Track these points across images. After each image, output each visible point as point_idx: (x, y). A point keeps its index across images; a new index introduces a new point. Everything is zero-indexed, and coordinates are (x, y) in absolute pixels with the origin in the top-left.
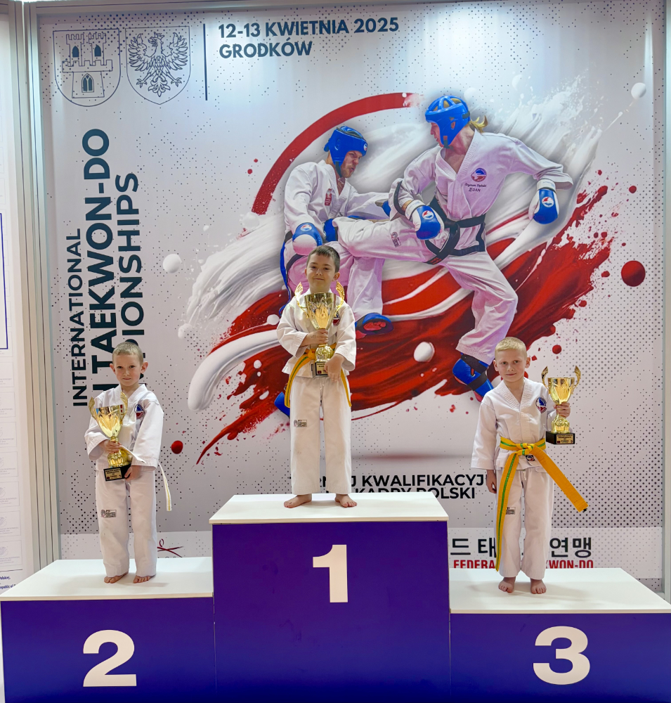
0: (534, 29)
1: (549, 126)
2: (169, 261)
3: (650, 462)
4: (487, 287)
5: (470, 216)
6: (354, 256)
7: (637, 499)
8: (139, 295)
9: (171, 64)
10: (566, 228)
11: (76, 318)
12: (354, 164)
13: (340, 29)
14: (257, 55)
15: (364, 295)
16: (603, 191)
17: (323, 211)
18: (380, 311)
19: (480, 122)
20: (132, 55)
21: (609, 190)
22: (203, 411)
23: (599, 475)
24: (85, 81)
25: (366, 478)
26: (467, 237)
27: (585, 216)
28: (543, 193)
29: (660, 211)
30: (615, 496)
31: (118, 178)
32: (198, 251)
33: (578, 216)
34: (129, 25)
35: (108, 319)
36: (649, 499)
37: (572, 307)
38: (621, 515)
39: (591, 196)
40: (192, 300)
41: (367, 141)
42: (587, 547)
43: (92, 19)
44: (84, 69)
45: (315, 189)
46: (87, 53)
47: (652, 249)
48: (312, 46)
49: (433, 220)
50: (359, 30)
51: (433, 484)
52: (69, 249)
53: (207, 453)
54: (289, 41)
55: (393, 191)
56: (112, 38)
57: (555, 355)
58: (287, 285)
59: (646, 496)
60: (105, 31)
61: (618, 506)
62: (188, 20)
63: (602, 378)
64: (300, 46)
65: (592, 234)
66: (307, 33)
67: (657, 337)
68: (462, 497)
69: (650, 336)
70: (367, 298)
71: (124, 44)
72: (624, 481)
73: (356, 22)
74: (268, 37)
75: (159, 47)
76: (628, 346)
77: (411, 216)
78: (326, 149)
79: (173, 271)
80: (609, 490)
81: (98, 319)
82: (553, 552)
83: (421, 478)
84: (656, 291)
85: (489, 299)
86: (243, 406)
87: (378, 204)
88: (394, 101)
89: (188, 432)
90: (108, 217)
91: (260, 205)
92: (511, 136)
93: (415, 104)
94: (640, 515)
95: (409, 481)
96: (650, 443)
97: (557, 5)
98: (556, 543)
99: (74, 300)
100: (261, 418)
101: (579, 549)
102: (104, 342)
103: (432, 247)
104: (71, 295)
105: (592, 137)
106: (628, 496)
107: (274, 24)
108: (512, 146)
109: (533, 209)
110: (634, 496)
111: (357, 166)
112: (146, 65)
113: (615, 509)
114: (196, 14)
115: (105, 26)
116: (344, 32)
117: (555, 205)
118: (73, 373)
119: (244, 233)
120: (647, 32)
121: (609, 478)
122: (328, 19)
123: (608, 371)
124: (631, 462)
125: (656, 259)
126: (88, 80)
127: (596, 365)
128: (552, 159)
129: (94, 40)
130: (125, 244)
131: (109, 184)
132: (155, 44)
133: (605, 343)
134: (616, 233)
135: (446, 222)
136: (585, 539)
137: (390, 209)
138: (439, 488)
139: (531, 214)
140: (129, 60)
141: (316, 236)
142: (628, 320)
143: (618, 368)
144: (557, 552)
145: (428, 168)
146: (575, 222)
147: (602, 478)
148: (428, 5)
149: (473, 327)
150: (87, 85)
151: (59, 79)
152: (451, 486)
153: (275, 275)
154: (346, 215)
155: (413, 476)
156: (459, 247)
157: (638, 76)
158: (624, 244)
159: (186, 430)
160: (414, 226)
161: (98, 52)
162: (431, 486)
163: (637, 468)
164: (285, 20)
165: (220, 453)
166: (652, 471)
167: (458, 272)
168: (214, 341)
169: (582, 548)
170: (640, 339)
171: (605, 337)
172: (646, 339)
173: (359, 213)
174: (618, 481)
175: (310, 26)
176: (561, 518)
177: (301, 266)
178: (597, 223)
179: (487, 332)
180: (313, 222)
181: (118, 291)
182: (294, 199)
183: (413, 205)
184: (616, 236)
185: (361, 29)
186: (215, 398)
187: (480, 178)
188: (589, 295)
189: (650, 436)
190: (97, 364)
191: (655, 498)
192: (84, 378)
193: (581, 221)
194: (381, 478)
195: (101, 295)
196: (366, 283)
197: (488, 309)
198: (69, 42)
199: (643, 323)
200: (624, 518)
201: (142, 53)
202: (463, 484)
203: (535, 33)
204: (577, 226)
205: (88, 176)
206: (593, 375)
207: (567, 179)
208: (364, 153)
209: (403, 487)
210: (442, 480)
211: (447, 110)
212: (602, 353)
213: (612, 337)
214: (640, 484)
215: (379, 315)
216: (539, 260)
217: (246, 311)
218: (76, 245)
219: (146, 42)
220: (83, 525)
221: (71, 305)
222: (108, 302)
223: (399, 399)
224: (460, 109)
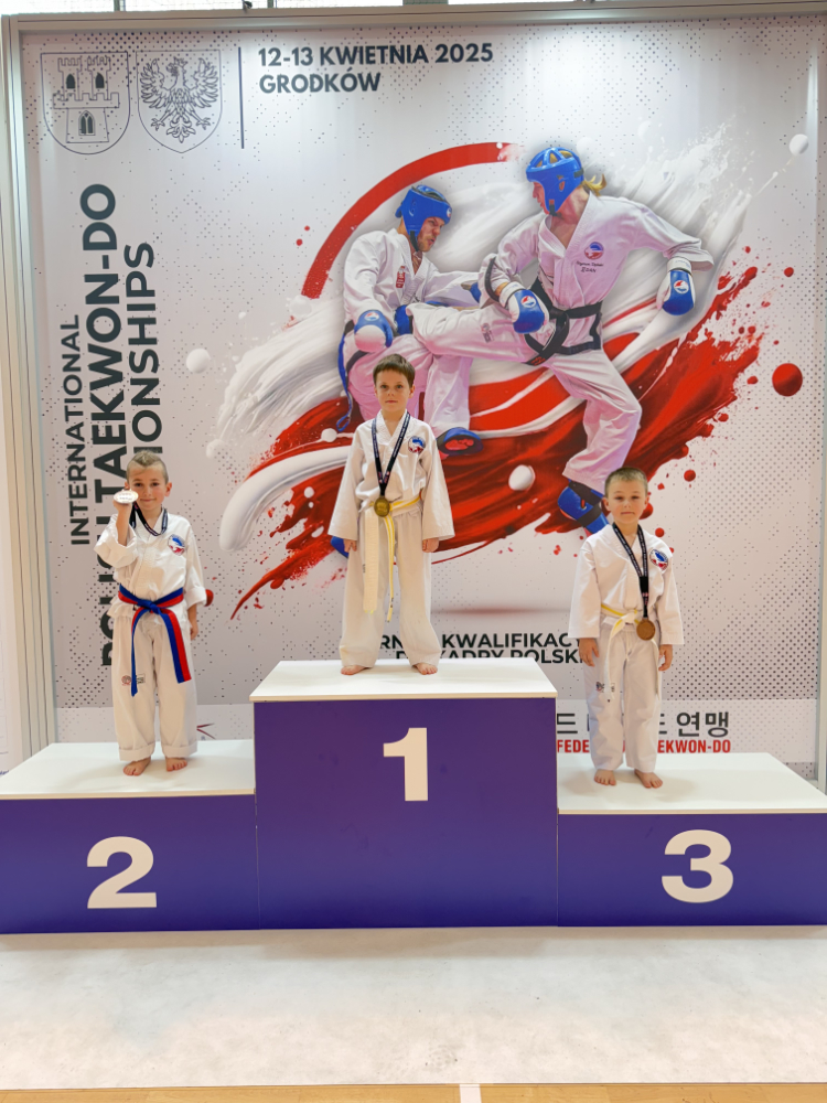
0: (667, 61)
1: (685, 188)
2: (195, 358)
3: (803, 617)
4: (603, 395)
5: (582, 304)
6: (432, 353)
7: (787, 664)
8: (156, 402)
9: (196, 100)
10: (703, 321)
11: (74, 431)
12: (435, 234)
13: (417, 57)
14: (308, 89)
15: (446, 404)
16: (751, 274)
17: (393, 295)
18: (466, 425)
19: (596, 182)
20: (145, 87)
21: (759, 273)
22: (240, 552)
23: (740, 634)
24: (83, 121)
25: (447, 638)
26: (578, 331)
27: (729, 306)
28: (675, 275)
29: (822, 299)
30: (759, 661)
31: (127, 249)
32: (231, 344)
33: (719, 305)
34: (142, 47)
35: (116, 433)
36: (802, 664)
37: (710, 422)
38: (766, 684)
39: (736, 278)
40: (225, 409)
41: (452, 205)
42: (723, 723)
43: (93, 39)
44: (83, 104)
45: (383, 266)
46: (86, 84)
47: (812, 349)
48: (381, 79)
49: (535, 309)
50: (441, 60)
51: (532, 645)
52: (64, 342)
53: (244, 604)
54: (351, 72)
55: (484, 270)
56: (118, 64)
57: (688, 483)
58: (347, 390)
59: (798, 660)
60: (110, 55)
61: (763, 672)
62: (219, 41)
63: (746, 512)
64: (365, 79)
65: (736, 330)
66: (374, 62)
67: (816, 461)
68: (567, 662)
69: (806, 459)
70: (449, 408)
71: (134, 72)
72: (771, 641)
73: (438, 48)
74: (324, 66)
75: (180, 77)
76: (779, 471)
77: (507, 303)
78: (399, 214)
79: (200, 371)
80: (752, 653)
81: (102, 433)
82: (681, 731)
83: (517, 638)
84: (815, 402)
85: (606, 411)
86: (291, 546)
87: (464, 286)
88: (485, 153)
89: (220, 578)
90: (115, 300)
91: (313, 287)
92: (637, 201)
93: (513, 157)
94: (790, 684)
95: (501, 641)
96: (803, 594)
97: (697, 31)
98: (684, 718)
99: (72, 407)
100: (314, 561)
101: (713, 726)
102: (111, 463)
103: (532, 343)
104: (67, 401)
105: (739, 204)
106: (775, 661)
107: (330, 49)
108: (637, 213)
109: (663, 297)
110: (783, 660)
111: (438, 237)
112: (163, 101)
113: (759, 676)
114: (229, 35)
115: (109, 48)
116: (422, 61)
117: (690, 292)
118: (71, 503)
119: (292, 322)
120: (811, 69)
121: (752, 638)
122: (401, 43)
123: (754, 504)
124: (780, 618)
125: (817, 362)
126: (87, 119)
127: (738, 496)
128: (688, 231)
129: (95, 66)
130: (137, 335)
131: (117, 257)
132: (175, 72)
133: (751, 468)
134: (767, 327)
135: (552, 311)
136: (721, 714)
137: (479, 294)
138: (539, 650)
139: (659, 302)
140: (141, 94)
141: (385, 328)
142: (780, 439)
143: (766, 499)
144: (686, 730)
145: (529, 241)
146: (715, 314)
147: (744, 638)
148: (532, 27)
149: (584, 446)
150: (87, 125)
151: (49, 118)
152: (554, 648)
153: (332, 377)
154: (423, 300)
155: (507, 636)
156: (568, 343)
157: (798, 125)
158: (776, 343)
159: (217, 575)
160: (510, 316)
161: (100, 82)
162: (529, 647)
163: (787, 626)
164: (346, 44)
165: (260, 604)
166: (806, 629)
167: (566, 375)
168: (253, 462)
169: (717, 725)
170: (795, 463)
171: (751, 460)
172: (803, 463)
173: (442, 298)
174: (763, 641)
175: (378, 52)
176: (692, 688)
177: (365, 366)
178: (743, 315)
179: (602, 453)
180: (380, 308)
181: (129, 397)
182: (356, 279)
183: (509, 289)
184: (766, 331)
185: (446, 57)
186: (255, 536)
187: (595, 255)
188: (731, 406)
189: (804, 586)
190: (102, 491)
191: (809, 664)
192: (85, 508)
193: (723, 312)
194: (466, 637)
195: (107, 401)
196: (448, 391)
197: (603, 423)
198: (62, 68)
199: (799, 443)
200: (770, 687)
201: (157, 84)
202: (570, 645)
203: (669, 67)
204: (717, 318)
205: (88, 246)
206: (734, 508)
207: (706, 257)
208: (446, 220)
209: (493, 648)
210: (542, 640)
211: (554, 165)
212: (747, 480)
213: (759, 459)
214: (791, 645)
215: (465, 431)
216: (670, 361)
217: (294, 424)
218: (73, 337)
219: (163, 69)
220: (85, 696)
221: (68, 414)
222: (115, 411)
223: (491, 537)
224: (571, 164)
